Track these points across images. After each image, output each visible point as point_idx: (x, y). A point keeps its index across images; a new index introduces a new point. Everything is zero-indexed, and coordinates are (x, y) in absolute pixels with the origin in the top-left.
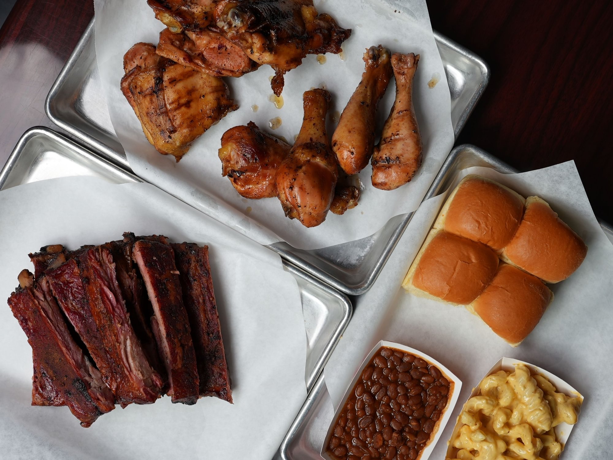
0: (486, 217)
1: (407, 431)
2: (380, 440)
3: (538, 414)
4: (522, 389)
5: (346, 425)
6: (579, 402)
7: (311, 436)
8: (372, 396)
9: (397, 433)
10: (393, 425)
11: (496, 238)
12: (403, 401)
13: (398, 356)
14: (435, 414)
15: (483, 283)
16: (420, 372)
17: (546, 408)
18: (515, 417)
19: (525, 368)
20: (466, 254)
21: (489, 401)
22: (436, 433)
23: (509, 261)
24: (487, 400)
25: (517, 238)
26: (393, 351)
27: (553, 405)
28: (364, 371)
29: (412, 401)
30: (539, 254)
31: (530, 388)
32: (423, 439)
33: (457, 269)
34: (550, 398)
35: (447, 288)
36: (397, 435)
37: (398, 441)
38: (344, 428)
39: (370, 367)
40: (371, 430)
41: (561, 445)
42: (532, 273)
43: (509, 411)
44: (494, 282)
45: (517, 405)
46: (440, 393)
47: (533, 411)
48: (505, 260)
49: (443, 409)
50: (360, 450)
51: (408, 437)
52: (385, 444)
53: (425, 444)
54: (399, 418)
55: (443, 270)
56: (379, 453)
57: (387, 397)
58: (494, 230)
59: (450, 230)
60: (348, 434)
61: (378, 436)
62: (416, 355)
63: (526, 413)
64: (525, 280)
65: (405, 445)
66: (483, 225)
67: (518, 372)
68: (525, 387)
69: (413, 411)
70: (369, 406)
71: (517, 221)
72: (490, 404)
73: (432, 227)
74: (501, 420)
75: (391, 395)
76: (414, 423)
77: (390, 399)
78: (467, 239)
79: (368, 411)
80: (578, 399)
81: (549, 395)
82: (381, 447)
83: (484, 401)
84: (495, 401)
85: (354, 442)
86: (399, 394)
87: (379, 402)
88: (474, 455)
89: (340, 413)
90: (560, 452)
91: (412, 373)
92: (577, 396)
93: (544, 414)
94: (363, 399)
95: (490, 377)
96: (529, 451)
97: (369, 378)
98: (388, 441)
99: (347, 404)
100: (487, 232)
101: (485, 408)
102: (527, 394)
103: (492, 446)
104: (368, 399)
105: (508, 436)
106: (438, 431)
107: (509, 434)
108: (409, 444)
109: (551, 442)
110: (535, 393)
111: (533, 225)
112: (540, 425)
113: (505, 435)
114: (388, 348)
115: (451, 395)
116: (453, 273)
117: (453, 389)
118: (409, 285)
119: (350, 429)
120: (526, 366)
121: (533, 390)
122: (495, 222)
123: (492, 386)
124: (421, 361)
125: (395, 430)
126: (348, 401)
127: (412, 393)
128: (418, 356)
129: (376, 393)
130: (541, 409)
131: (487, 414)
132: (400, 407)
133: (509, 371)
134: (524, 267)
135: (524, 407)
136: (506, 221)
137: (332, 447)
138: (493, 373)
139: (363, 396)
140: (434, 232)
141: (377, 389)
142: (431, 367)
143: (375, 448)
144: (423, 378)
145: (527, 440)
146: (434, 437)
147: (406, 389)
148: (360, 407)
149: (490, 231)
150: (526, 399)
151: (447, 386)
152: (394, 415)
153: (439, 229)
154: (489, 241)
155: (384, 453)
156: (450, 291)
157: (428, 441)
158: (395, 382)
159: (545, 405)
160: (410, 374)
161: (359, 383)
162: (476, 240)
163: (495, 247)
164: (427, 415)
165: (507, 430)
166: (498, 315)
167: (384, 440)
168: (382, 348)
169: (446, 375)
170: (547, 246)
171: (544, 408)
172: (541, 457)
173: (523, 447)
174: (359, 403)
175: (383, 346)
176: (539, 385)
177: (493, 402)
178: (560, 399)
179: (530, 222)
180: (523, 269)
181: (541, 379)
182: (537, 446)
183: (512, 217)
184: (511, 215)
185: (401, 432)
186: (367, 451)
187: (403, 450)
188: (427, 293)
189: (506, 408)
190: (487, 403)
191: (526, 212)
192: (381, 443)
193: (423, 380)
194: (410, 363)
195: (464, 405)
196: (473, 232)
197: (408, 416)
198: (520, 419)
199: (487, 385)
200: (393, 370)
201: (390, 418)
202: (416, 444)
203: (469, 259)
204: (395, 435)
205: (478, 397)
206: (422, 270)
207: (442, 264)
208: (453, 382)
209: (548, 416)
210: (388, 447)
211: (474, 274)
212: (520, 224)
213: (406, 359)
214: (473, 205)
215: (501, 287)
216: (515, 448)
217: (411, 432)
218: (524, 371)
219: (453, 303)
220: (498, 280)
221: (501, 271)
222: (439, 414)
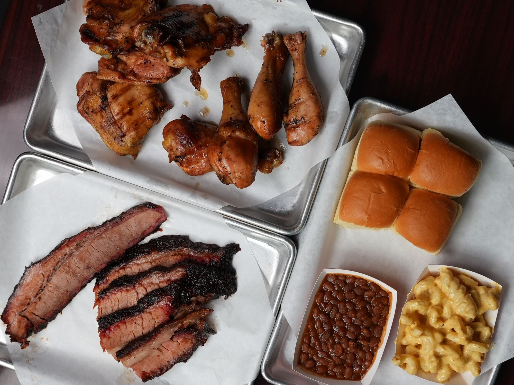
0: (387, 153)
1: (360, 338)
2: (340, 349)
3: (463, 306)
4: (447, 288)
5: (310, 342)
6: (499, 291)
7: (286, 355)
8: (327, 315)
9: (352, 342)
10: (348, 335)
11: (399, 169)
12: (352, 314)
13: (342, 279)
14: (381, 320)
15: (396, 207)
16: (362, 289)
17: (469, 300)
18: (446, 312)
19: (447, 271)
20: (376, 186)
21: (421, 303)
22: (385, 336)
23: (417, 186)
24: (419, 302)
25: (418, 165)
26: (337, 276)
27: (476, 297)
28: (316, 296)
29: (359, 314)
30: (437, 175)
31: (454, 286)
32: (375, 343)
33: (372, 200)
34: (473, 291)
35: (365, 217)
36: (353, 343)
37: (354, 348)
38: (309, 345)
39: (321, 292)
40: (331, 342)
41: (491, 328)
42: (437, 192)
43: (440, 308)
44: (406, 205)
45: (446, 302)
46: (382, 303)
47: (459, 305)
48: (414, 186)
49: (387, 315)
50: (326, 360)
51: (362, 343)
52: (344, 352)
53: (378, 347)
54: (352, 329)
55: (360, 203)
56: (342, 360)
57: (339, 314)
58: (395, 162)
59: (362, 169)
60: (313, 349)
61: (337, 346)
62: (356, 276)
63: (454, 307)
64: (431, 199)
65: (361, 350)
66: (386, 160)
67: (442, 275)
68: (449, 286)
69: (362, 322)
70: (326, 323)
71: (413, 151)
72: (422, 305)
73: (350, 170)
74: (434, 316)
75: (342, 311)
76: (365, 331)
77: (342, 315)
78: (377, 174)
79: (326, 328)
80: (497, 289)
81: (472, 289)
82: (342, 354)
83: (417, 303)
84: (427, 302)
85: (320, 355)
86: (349, 310)
87: (334, 319)
88: (419, 349)
89: (303, 333)
90: (490, 334)
91: (356, 291)
92: (497, 286)
93: (468, 305)
94: (320, 319)
95: (420, 283)
96: (462, 338)
97: (322, 301)
98: (347, 349)
99: (307, 325)
100: (390, 165)
101: (419, 309)
102: (452, 291)
103: (430, 338)
104: (324, 318)
105: (443, 329)
106: (385, 334)
107: (444, 327)
108: (364, 349)
109: (482, 328)
110: (459, 290)
111: (428, 153)
112: (467, 315)
113: (440, 328)
114: (332, 275)
115: (391, 303)
116: (369, 204)
117: (392, 298)
118: (338, 220)
119: (314, 344)
120: (448, 269)
121: (456, 287)
122: (395, 155)
123: (423, 290)
124: (361, 280)
125: (351, 339)
126: (308, 322)
127: (359, 307)
128: (358, 276)
129: (329, 312)
130: (465, 301)
131: (423, 314)
132: (351, 320)
133: (436, 275)
134: (428, 187)
135: (452, 302)
136: (404, 153)
137: (302, 361)
138: (423, 279)
139: (320, 317)
140: (351, 174)
141: (329, 309)
142: (370, 283)
143: (337, 357)
144: (366, 294)
145: (458, 329)
146: (383, 339)
147: (354, 305)
148: (319, 325)
149: (392, 164)
150: (452, 296)
151: (387, 296)
152: (347, 327)
153: (354, 171)
154: (394, 172)
155: (346, 359)
156: (369, 219)
157: (380, 344)
158: (344, 301)
159: (468, 298)
160: (354, 292)
161: (315, 306)
162: (383, 174)
163: (401, 177)
164: (375, 323)
165: (441, 324)
166: (414, 232)
167: (343, 349)
168: (328, 275)
169: (384, 288)
170: (442, 167)
171: (467, 300)
172: (474, 341)
173: (457, 335)
174: (318, 322)
175: (328, 274)
176: (462, 282)
177: (425, 303)
178: (481, 291)
179: (425, 150)
180: (429, 189)
181: (464, 277)
182: (468, 332)
183: (409, 149)
184: (408, 148)
185: (356, 340)
186: (331, 360)
187: (361, 355)
188: (353, 224)
189: (438, 305)
190: (420, 304)
191: (422, 142)
192: (340, 352)
193: (366, 295)
194: (353, 284)
195: (403, 309)
196: (379, 168)
197: (359, 326)
198: (450, 313)
199: (419, 290)
200: (340, 291)
201: (345, 330)
202: (370, 348)
203: (380, 190)
204: (351, 343)
205: (412, 301)
206: (344, 207)
207: (359, 199)
208: (391, 293)
209: (472, 307)
210: (348, 354)
211: (386, 201)
212: (418, 153)
213: (349, 281)
214: (375, 145)
215: (412, 208)
216: (450, 337)
217: (364, 338)
218: (447, 273)
219: (376, 228)
220: (409, 203)
221: (411, 195)
222: (385, 320)
